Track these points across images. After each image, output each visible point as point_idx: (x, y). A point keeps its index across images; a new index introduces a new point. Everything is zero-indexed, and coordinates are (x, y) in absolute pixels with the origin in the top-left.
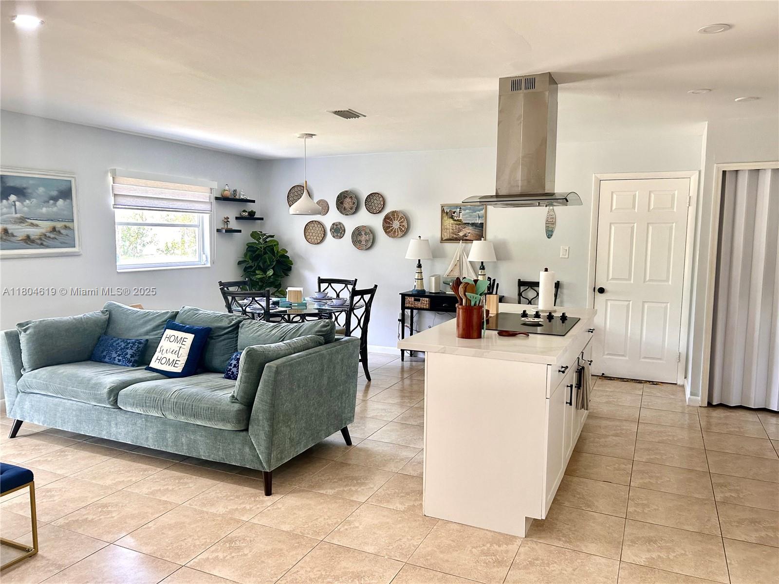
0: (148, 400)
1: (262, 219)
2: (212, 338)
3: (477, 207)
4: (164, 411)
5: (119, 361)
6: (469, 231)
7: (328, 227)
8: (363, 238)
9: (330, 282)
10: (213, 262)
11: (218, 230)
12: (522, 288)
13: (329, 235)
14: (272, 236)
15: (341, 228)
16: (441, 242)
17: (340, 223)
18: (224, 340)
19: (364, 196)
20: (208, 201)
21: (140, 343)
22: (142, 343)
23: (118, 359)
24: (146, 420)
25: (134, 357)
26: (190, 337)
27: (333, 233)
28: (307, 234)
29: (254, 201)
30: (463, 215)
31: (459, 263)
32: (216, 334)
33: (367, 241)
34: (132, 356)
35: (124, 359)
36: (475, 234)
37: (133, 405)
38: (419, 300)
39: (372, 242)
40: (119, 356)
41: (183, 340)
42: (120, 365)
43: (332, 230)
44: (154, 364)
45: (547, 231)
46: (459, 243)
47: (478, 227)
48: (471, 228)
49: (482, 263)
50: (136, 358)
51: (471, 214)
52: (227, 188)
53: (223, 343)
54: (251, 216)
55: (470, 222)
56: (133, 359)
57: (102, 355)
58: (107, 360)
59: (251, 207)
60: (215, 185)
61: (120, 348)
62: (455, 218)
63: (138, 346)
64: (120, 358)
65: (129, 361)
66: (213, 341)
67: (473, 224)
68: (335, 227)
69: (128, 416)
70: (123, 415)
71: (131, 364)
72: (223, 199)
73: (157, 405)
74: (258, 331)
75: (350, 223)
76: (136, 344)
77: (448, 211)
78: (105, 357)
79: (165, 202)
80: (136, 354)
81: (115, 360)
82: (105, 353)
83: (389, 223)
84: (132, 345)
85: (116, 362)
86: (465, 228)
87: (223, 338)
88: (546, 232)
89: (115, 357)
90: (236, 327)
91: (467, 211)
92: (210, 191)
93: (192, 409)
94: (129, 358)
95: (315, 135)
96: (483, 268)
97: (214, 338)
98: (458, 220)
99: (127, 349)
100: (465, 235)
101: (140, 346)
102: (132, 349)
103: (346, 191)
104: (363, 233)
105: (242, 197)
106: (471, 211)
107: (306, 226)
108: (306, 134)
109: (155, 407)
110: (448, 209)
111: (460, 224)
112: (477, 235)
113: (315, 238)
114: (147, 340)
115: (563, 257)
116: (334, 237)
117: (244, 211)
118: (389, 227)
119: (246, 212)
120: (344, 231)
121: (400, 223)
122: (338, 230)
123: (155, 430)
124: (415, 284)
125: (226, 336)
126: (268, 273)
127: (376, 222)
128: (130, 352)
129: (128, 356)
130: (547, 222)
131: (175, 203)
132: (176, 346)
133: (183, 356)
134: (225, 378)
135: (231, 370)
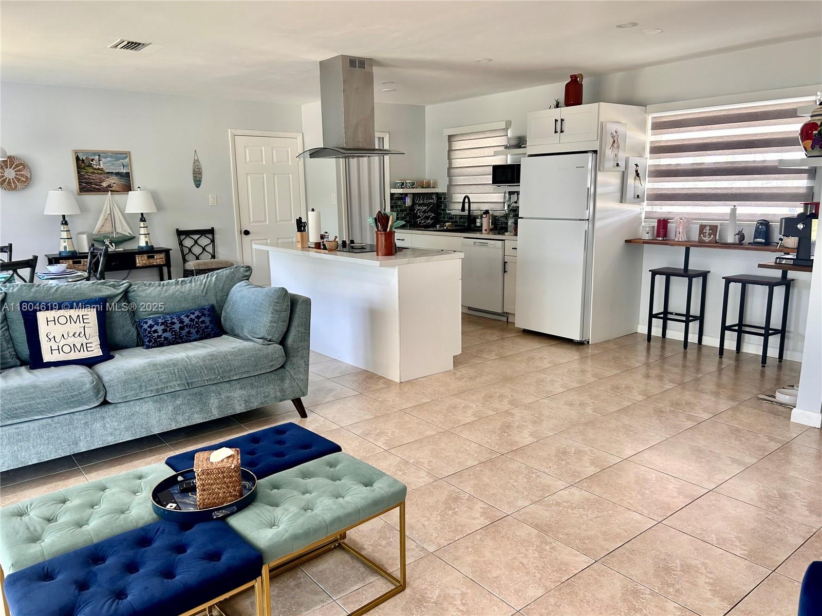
3: (119, 155)
16: (79, 195)
26: (91, 314)
30: (104, 163)
31: (111, 217)
38: (79, 263)
41: (82, 319)
44: (47, 357)
45: (195, 181)
47: (123, 176)
48: (115, 178)
49: (142, 214)
51: (113, 162)
55: (114, 171)
62: (95, 167)
67: (117, 174)
69: (121, 408)
70: (112, 410)
77: (84, 159)
86: (108, 178)
90: (125, 293)
91: (109, 159)
96: (143, 220)
98: (98, 169)
100: (109, 186)
106: (113, 159)
110: (84, 155)
111: (102, 174)
115: (213, 205)
121: (15, 171)
130: (195, 173)
132: (77, 327)
133: (93, 337)
134: (155, 347)
135: (163, 337)
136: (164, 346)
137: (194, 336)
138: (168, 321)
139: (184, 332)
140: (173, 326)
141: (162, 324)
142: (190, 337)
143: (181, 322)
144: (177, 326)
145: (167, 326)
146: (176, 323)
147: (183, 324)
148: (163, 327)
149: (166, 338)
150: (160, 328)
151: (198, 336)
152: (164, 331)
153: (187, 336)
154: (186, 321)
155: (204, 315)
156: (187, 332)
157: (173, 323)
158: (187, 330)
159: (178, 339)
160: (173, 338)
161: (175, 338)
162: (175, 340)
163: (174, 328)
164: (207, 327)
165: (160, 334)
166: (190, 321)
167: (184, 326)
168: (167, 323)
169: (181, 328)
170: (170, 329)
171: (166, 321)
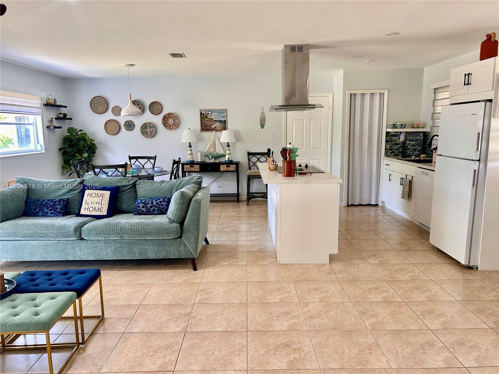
0: (108, 230)
1: (71, 119)
2: (119, 193)
3: (221, 111)
4: (122, 234)
5: (52, 213)
6: (217, 125)
7: (122, 124)
8: (148, 130)
9: (137, 158)
10: (46, 149)
11: (48, 127)
12: (250, 156)
13: (123, 128)
14: (81, 131)
15: (132, 124)
16: (200, 132)
17: (131, 121)
18: (127, 193)
19: (147, 103)
20: (40, 106)
21: (64, 201)
22: (66, 201)
23: (51, 213)
24: (105, 243)
25: (62, 210)
26: (107, 194)
27: (126, 127)
28: (107, 128)
29: (66, 107)
30: (213, 116)
31: (214, 144)
32: (122, 190)
33: (151, 132)
34: (61, 209)
35: (56, 212)
36: (221, 126)
37: (97, 235)
38: (193, 167)
39: (155, 133)
40: (51, 210)
41: (102, 195)
42: (53, 216)
43: (125, 126)
44: (83, 212)
45: (261, 124)
46: (213, 132)
47: (222, 123)
48: (218, 123)
49: (228, 143)
50: (64, 211)
51: (218, 115)
52: (51, 97)
53: (126, 195)
54: (64, 117)
55: (218, 120)
56: (62, 211)
57: (36, 211)
58: (40, 214)
59: (63, 110)
60: (45, 96)
61: (50, 205)
62: (209, 117)
63: (63, 203)
64: (52, 212)
65: (60, 213)
66: (120, 194)
67: (220, 121)
68: (127, 123)
69: (90, 243)
70: (86, 243)
71: (62, 214)
72: (48, 105)
73: (116, 232)
74: (152, 186)
75: (139, 122)
76: (62, 201)
77: (204, 113)
78: (38, 212)
79: (17, 107)
80: (63, 208)
81: (48, 214)
82: (38, 210)
83: (166, 121)
84: (59, 202)
85: (49, 214)
86: (215, 123)
87: (126, 192)
88: (261, 126)
89: (48, 212)
90: (134, 185)
91: (216, 113)
92: (40, 99)
93: (144, 230)
94: (59, 211)
95: (134, 65)
96: (228, 146)
97: (121, 192)
98: (211, 119)
99: (56, 205)
100: (215, 128)
101: (65, 202)
102: (60, 205)
103: (135, 100)
104: (148, 127)
105: (58, 104)
106: (218, 113)
107: (106, 123)
108: (130, 65)
109: (114, 234)
110: (204, 112)
111: (212, 121)
112: (222, 127)
113: (112, 131)
114: (68, 199)
115: (270, 138)
116: (127, 130)
117: (60, 114)
118: (166, 123)
119: (62, 114)
120: (134, 126)
121: (173, 120)
122: (130, 126)
123: (113, 248)
124: (189, 157)
125: (128, 191)
126: (83, 155)
127: (157, 120)
128: (59, 207)
129: (59, 210)
130: (261, 119)
131: (23, 108)
132: (98, 199)
133: (105, 205)
134: (137, 215)
135: (141, 210)
136: (141, 215)
137: (156, 212)
138: (147, 202)
139: (152, 209)
140: (148, 205)
141: (143, 203)
142: (154, 212)
143: (152, 203)
144: (149, 206)
145: (145, 205)
146: (149, 204)
147: (152, 204)
148: (143, 205)
149: (142, 211)
150: (141, 205)
151: (158, 212)
152: (143, 207)
153: (153, 212)
154: (155, 203)
155: (164, 201)
156: (153, 209)
157: (148, 204)
158: (153, 208)
159: (148, 212)
160: (146, 211)
161: (147, 211)
162: (147, 213)
163: (147, 206)
164: (163, 208)
165: (140, 208)
166: (156, 203)
167: (152, 206)
168: (145, 203)
169: (151, 207)
170: (146, 206)
171: (145, 202)
